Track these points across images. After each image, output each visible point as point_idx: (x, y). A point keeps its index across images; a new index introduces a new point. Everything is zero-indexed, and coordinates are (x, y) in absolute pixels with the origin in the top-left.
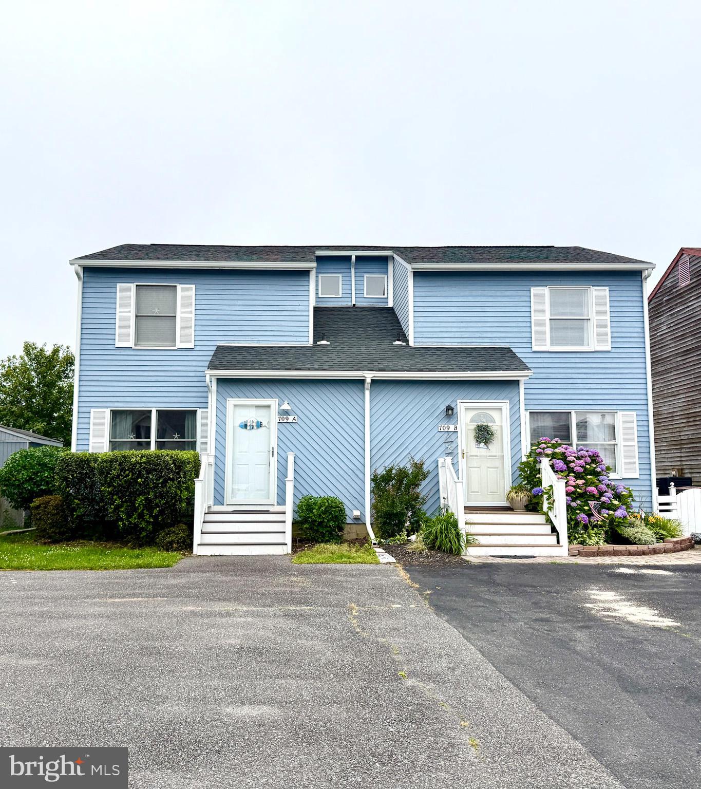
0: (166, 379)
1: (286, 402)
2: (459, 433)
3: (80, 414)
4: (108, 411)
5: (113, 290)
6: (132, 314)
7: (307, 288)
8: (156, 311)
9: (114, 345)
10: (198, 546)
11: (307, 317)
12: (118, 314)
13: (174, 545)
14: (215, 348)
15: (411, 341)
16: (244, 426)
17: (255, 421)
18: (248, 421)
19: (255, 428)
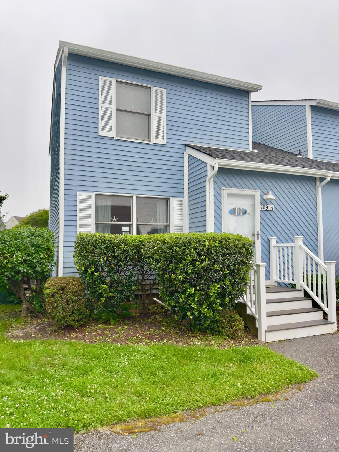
0: (143, 169)
1: (271, 192)
3: (67, 196)
4: (93, 195)
5: (95, 82)
6: (113, 107)
7: (246, 107)
8: (133, 107)
9: (97, 134)
10: (266, 333)
11: (247, 130)
12: (100, 105)
13: (240, 333)
14: (182, 147)
15: (310, 156)
16: (233, 212)
17: (242, 209)
18: (237, 208)
19: (242, 214)
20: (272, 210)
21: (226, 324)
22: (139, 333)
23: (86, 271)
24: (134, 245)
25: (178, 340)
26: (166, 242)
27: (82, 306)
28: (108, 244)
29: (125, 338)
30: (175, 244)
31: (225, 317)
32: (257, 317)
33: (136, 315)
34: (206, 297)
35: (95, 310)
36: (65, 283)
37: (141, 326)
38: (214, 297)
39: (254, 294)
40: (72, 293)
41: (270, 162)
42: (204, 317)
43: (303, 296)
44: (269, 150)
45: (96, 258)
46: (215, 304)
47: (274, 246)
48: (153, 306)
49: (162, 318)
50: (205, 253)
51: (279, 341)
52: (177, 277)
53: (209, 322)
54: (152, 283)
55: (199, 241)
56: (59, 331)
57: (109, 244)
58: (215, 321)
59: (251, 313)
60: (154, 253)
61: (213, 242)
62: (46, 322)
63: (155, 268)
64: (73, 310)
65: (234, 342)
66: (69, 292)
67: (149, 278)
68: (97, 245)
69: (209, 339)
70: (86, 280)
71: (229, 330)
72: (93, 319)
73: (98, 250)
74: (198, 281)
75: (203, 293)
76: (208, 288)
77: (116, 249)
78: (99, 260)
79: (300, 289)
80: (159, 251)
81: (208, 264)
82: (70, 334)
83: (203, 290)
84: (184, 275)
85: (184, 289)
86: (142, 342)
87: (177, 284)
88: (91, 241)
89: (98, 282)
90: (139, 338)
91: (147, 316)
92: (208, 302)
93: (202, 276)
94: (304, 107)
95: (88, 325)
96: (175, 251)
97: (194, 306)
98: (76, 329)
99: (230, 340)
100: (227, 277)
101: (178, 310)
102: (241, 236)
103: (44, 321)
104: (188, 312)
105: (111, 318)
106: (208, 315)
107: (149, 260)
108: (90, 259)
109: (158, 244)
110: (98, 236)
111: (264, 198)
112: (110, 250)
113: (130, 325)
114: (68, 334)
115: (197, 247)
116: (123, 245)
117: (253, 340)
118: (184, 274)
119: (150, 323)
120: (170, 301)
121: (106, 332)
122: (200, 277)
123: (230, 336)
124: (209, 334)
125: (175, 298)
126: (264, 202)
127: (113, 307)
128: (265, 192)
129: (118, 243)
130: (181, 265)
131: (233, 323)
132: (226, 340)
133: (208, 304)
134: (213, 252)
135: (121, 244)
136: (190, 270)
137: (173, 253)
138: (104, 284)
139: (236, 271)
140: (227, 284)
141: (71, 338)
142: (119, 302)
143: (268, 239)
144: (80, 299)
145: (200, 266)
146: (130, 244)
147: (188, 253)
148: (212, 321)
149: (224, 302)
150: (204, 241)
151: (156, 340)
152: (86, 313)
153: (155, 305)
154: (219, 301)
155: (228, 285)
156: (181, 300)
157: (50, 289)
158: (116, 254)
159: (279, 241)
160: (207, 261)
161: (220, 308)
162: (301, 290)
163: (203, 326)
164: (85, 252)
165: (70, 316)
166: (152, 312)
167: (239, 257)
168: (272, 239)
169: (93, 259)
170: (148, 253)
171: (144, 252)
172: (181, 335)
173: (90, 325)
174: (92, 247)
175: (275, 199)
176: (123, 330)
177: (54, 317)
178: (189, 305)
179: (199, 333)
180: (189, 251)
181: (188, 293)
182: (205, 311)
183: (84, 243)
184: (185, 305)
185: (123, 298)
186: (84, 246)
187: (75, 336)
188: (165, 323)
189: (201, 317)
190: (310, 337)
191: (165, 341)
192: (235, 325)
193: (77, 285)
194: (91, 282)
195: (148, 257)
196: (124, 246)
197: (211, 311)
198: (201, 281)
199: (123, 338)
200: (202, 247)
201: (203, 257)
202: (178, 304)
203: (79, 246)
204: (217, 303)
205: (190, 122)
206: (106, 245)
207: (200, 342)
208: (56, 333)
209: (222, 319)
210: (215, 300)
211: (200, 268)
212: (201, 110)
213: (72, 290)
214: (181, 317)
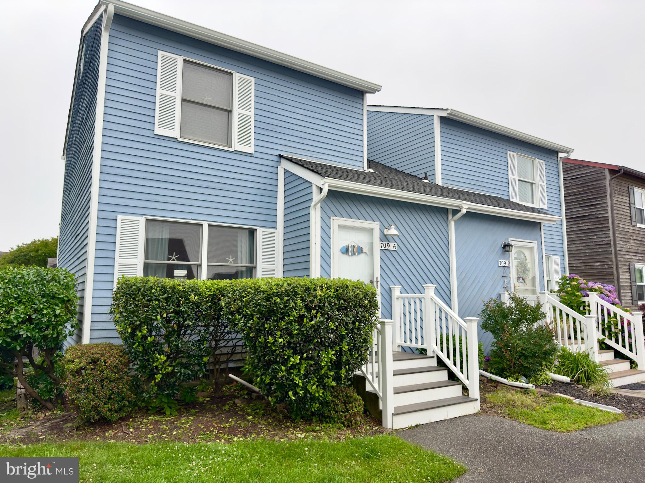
1: (393, 226)
2: (511, 268)
3: (101, 220)
4: (142, 221)
5: (153, 58)
6: (178, 95)
7: (360, 112)
8: (206, 99)
9: (152, 131)
10: (394, 417)
11: (361, 142)
12: (159, 91)
13: (358, 419)
14: (276, 158)
15: (439, 181)
16: (346, 251)
17: (356, 246)
18: (350, 246)
19: (357, 254)
20: (394, 249)
21: (341, 406)
22: (214, 427)
23: (133, 334)
24: (209, 295)
25: (273, 432)
26: (262, 290)
27: (125, 388)
28: (169, 293)
29: (192, 434)
30: (274, 293)
31: (339, 397)
32: (381, 394)
33: (204, 400)
34: (316, 368)
35: (144, 394)
36: (98, 354)
37: (215, 416)
38: (326, 368)
39: (377, 363)
40: (109, 369)
41: (392, 186)
42: (311, 398)
43: (436, 365)
44: (388, 171)
45: (150, 315)
46: (326, 379)
47: (397, 297)
48: (228, 386)
49: (245, 403)
50: (315, 306)
51: (410, 428)
52: (276, 341)
53: (318, 405)
54: (230, 352)
55: (308, 289)
56: (86, 428)
57: (171, 294)
58: (325, 403)
59: (372, 389)
60: (242, 306)
61: (327, 290)
62: (60, 415)
63: (243, 328)
64: (110, 395)
65: (351, 432)
66: (105, 366)
67: (227, 345)
68: (152, 295)
69: (316, 429)
70: (132, 347)
71: (344, 415)
72: (140, 408)
73: (154, 302)
74: (305, 346)
75: (312, 362)
76: (318, 356)
77: (181, 302)
78: (154, 318)
79: (432, 355)
80: (251, 304)
81: (320, 322)
82: (104, 432)
83: (311, 358)
84: (286, 338)
85: (286, 357)
86: (219, 438)
87: (276, 350)
88: (143, 289)
89: (151, 350)
90: (214, 433)
91: (221, 401)
92: (318, 375)
93: (311, 338)
94: (431, 118)
95: (132, 417)
96: (275, 303)
97: (299, 382)
98: (114, 424)
99: (345, 429)
100: (345, 340)
101: (275, 389)
102: (362, 282)
103: (56, 415)
104: (289, 391)
105: (166, 406)
106: (317, 395)
107: (232, 317)
108: (141, 317)
109: (248, 293)
110: (153, 281)
111: (385, 233)
112: (172, 302)
113: (197, 414)
114: (101, 432)
115: (305, 298)
116: (192, 295)
117: (376, 428)
118: (287, 336)
119: (227, 411)
120: (263, 377)
121: (162, 426)
122: (308, 340)
123: (346, 423)
124: (316, 421)
125: (272, 372)
126: (385, 238)
127: (173, 389)
128: (387, 225)
129: (184, 292)
130: (283, 323)
131: (350, 405)
132: (339, 429)
133: (317, 378)
134: (326, 304)
135: (189, 293)
136: (294, 330)
137: (271, 306)
138: (160, 355)
139: (356, 331)
140: (344, 349)
141: (105, 439)
142: (183, 380)
143: (390, 288)
144: (122, 378)
145: (308, 325)
146: (204, 294)
147: (293, 306)
148: (321, 403)
149: (339, 374)
150: (315, 290)
151: (239, 434)
152: (130, 399)
153: (231, 385)
154: (332, 373)
155: (346, 350)
156: (280, 374)
157: (75, 363)
158: (181, 309)
159: (403, 291)
160: (318, 318)
161: (334, 384)
162: (433, 357)
163: (308, 411)
164: (133, 306)
165: (105, 404)
166: (227, 396)
167: (360, 311)
168: (395, 288)
169: (146, 317)
170: (232, 306)
171: (225, 305)
172: (276, 425)
173: (135, 417)
174: (144, 298)
175: (398, 236)
176: (188, 423)
177: (79, 407)
178: (292, 381)
179: (302, 422)
180: (294, 302)
181: (291, 363)
182: (313, 388)
183: (132, 291)
184: (287, 381)
185: (189, 374)
186: (131, 297)
187: (112, 434)
188: (250, 410)
189: (307, 398)
190: (448, 420)
191: (253, 436)
192: (352, 407)
193: (117, 356)
194: (141, 350)
195: (232, 313)
196: (194, 296)
197: (320, 388)
198: (309, 345)
199: (190, 435)
200: (313, 298)
201: (313, 311)
202: (276, 381)
203: (123, 296)
204: (330, 376)
205: (287, 125)
206: (165, 295)
207: (304, 434)
208: (81, 430)
209: (334, 399)
210: (327, 373)
211: (309, 327)
212: (301, 111)
213: (110, 364)
214: (279, 399)
